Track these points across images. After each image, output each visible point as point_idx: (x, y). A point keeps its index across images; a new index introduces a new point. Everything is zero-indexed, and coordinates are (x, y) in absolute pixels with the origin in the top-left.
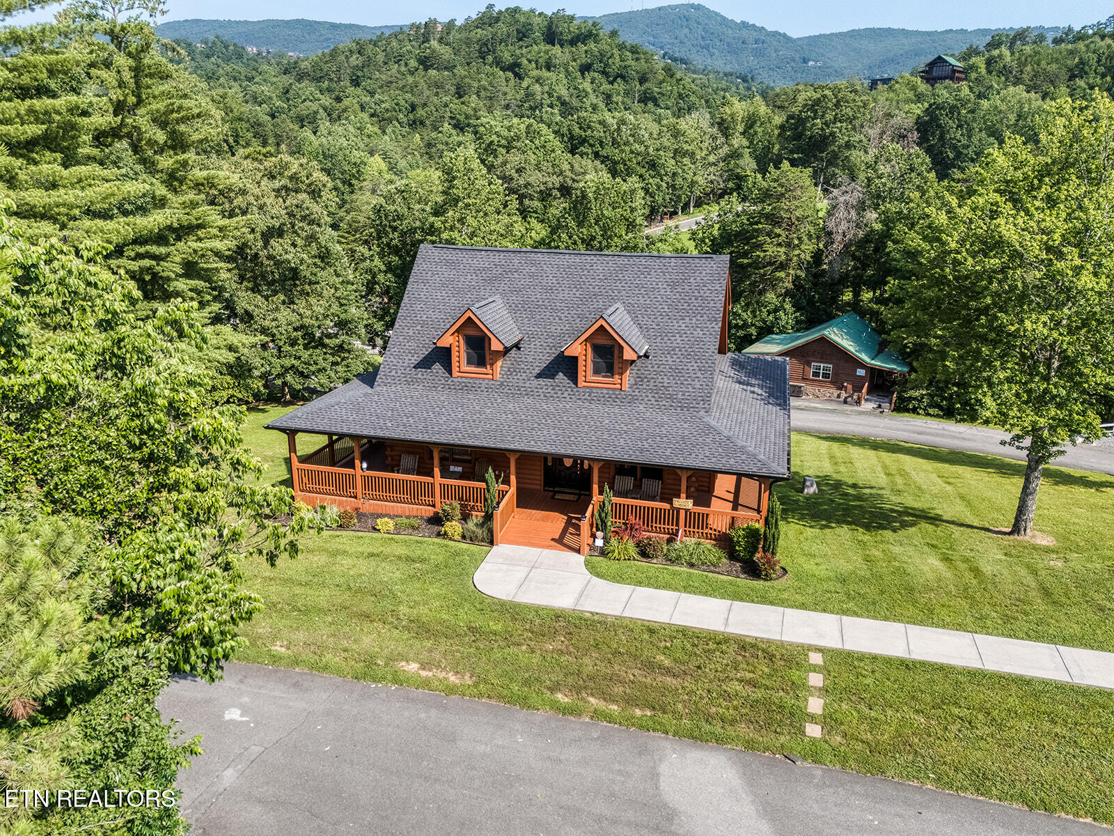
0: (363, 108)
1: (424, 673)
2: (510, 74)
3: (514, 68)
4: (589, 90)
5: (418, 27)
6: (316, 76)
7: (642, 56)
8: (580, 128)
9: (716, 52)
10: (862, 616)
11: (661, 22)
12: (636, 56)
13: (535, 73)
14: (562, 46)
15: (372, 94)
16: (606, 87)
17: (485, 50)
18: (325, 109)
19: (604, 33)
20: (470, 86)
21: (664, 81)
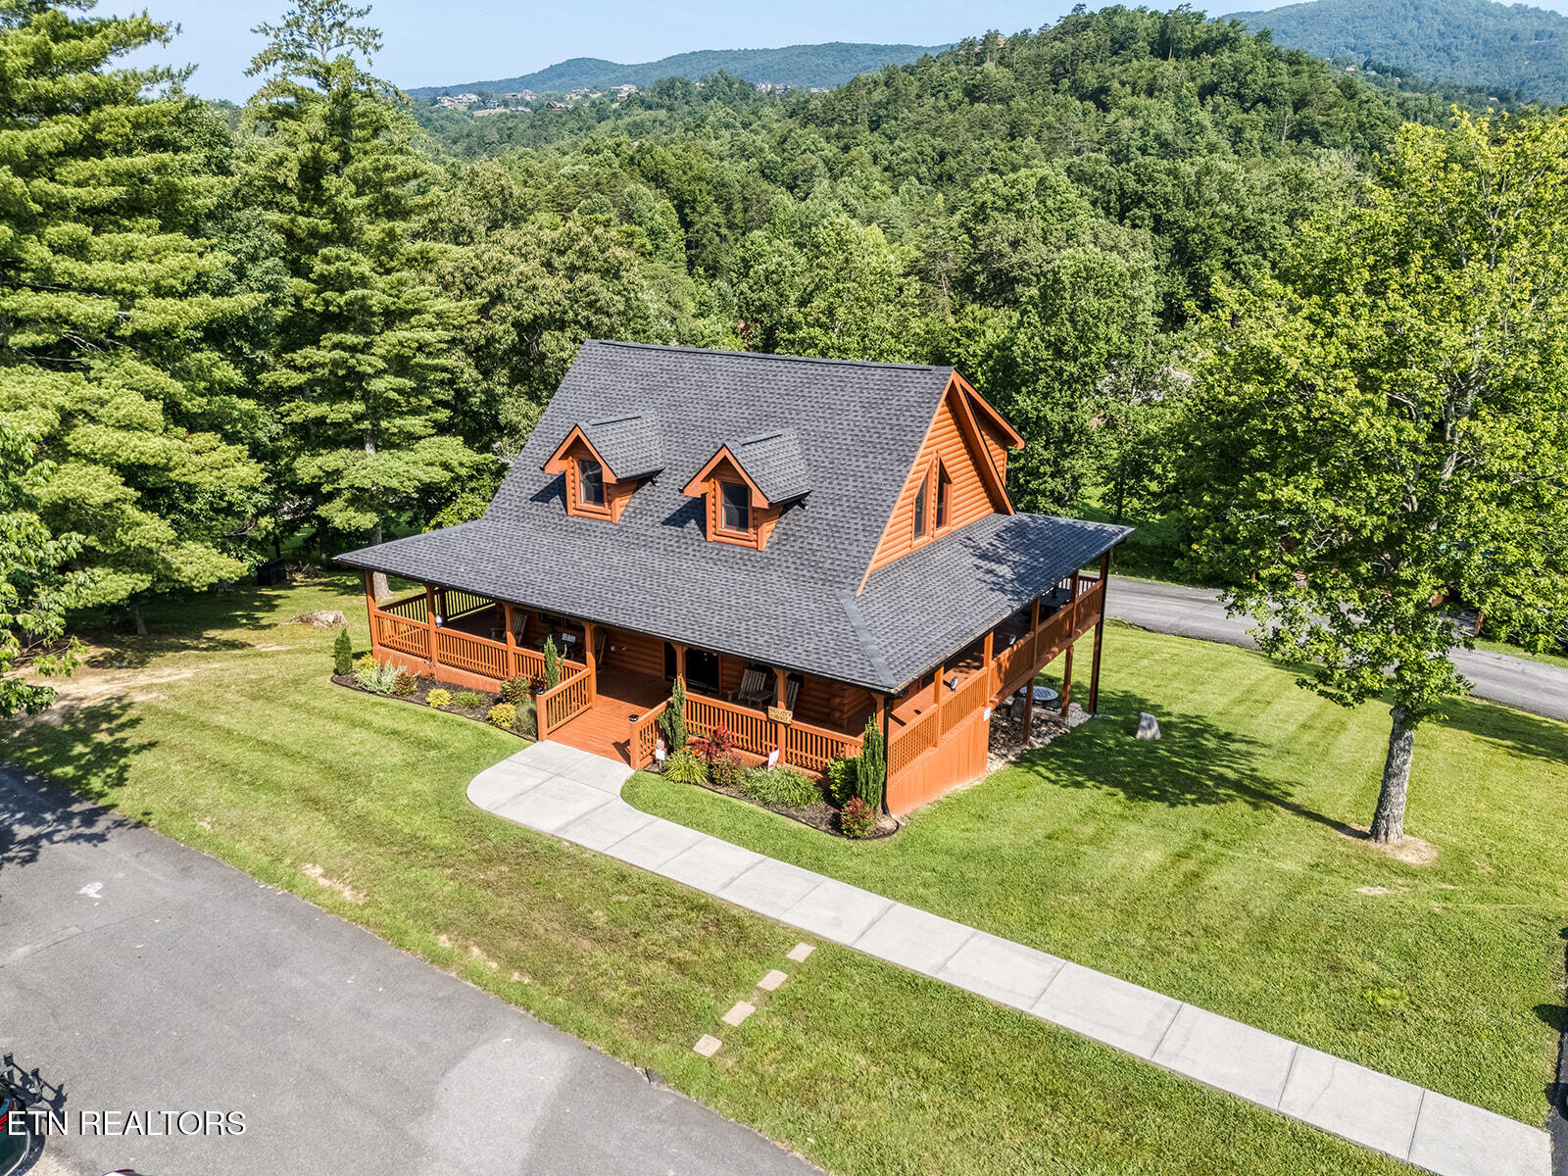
0: (875, 159)
1: (324, 882)
2: (1090, 105)
3: (1100, 97)
4: (1207, 123)
5: (972, 44)
6: (822, 118)
7: (1305, 68)
8: (1138, 181)
9: (1462, 55)
10: (932, 910)
11: (1371, 13)
12: (1295, 68)
13: (1130, 100)
14: (1177, 58)
15: (891, 139)
16: (1237, 116)
17: (1061, 71)
18: (826, 162)
19: (1247, 37)
20: (1029, 124)
21: (1335, 105)
